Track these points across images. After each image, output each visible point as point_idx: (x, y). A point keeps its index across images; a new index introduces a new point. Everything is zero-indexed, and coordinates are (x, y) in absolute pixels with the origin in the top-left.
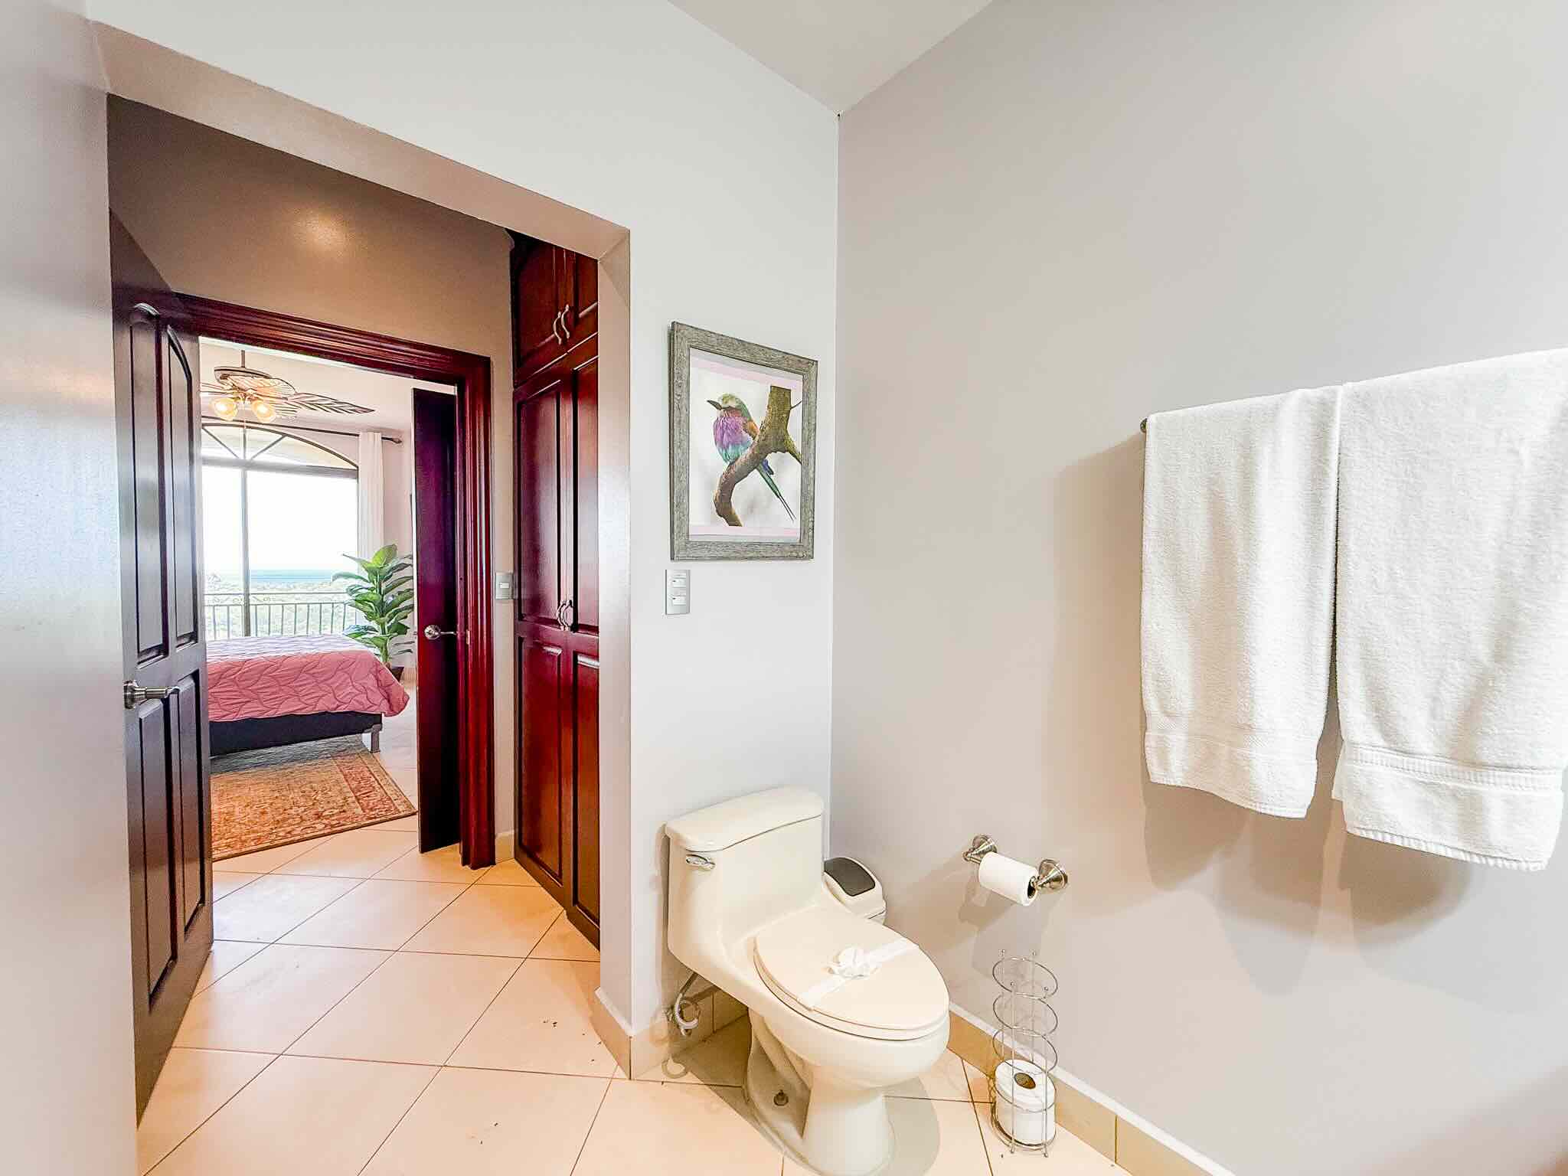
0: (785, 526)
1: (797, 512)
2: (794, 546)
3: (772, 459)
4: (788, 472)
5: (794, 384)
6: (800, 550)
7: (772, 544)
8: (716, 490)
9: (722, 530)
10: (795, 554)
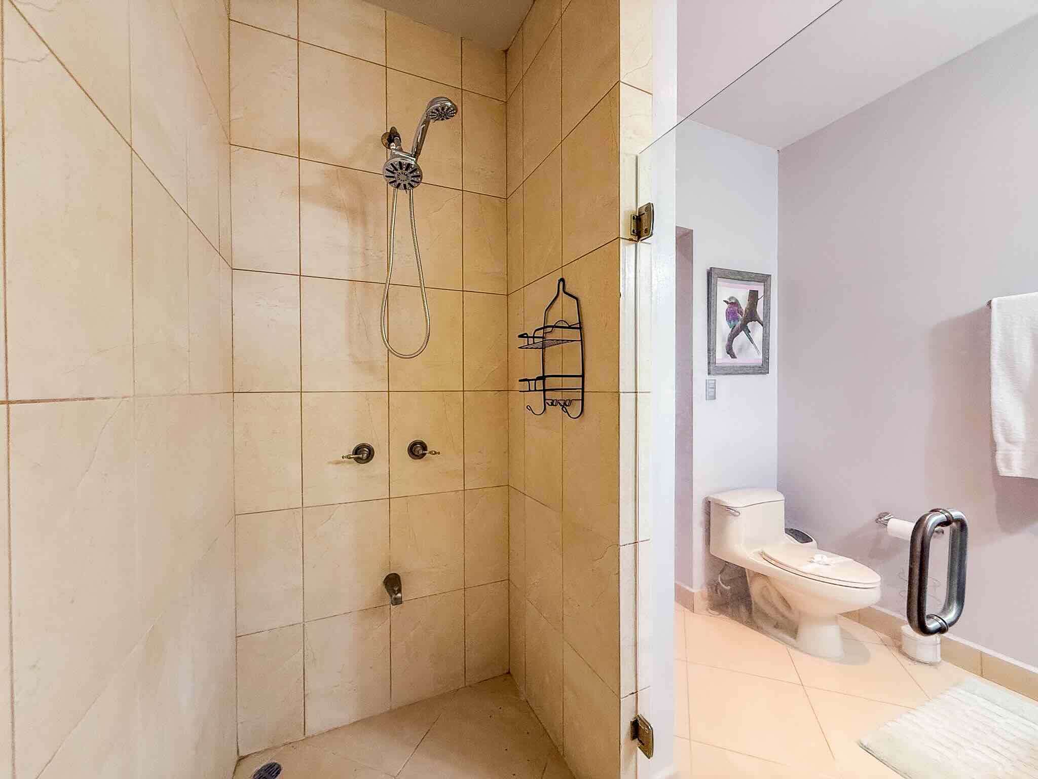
0: (756, 358)
1: (761, 351)
2: (760, 367)
3: (750, 325)
4: (757, 331)
5: (760, 288)
6: (762, 369)
7: (750, 367)
8: (726, 342)
9: (729, 361)
10: (760, 372)
